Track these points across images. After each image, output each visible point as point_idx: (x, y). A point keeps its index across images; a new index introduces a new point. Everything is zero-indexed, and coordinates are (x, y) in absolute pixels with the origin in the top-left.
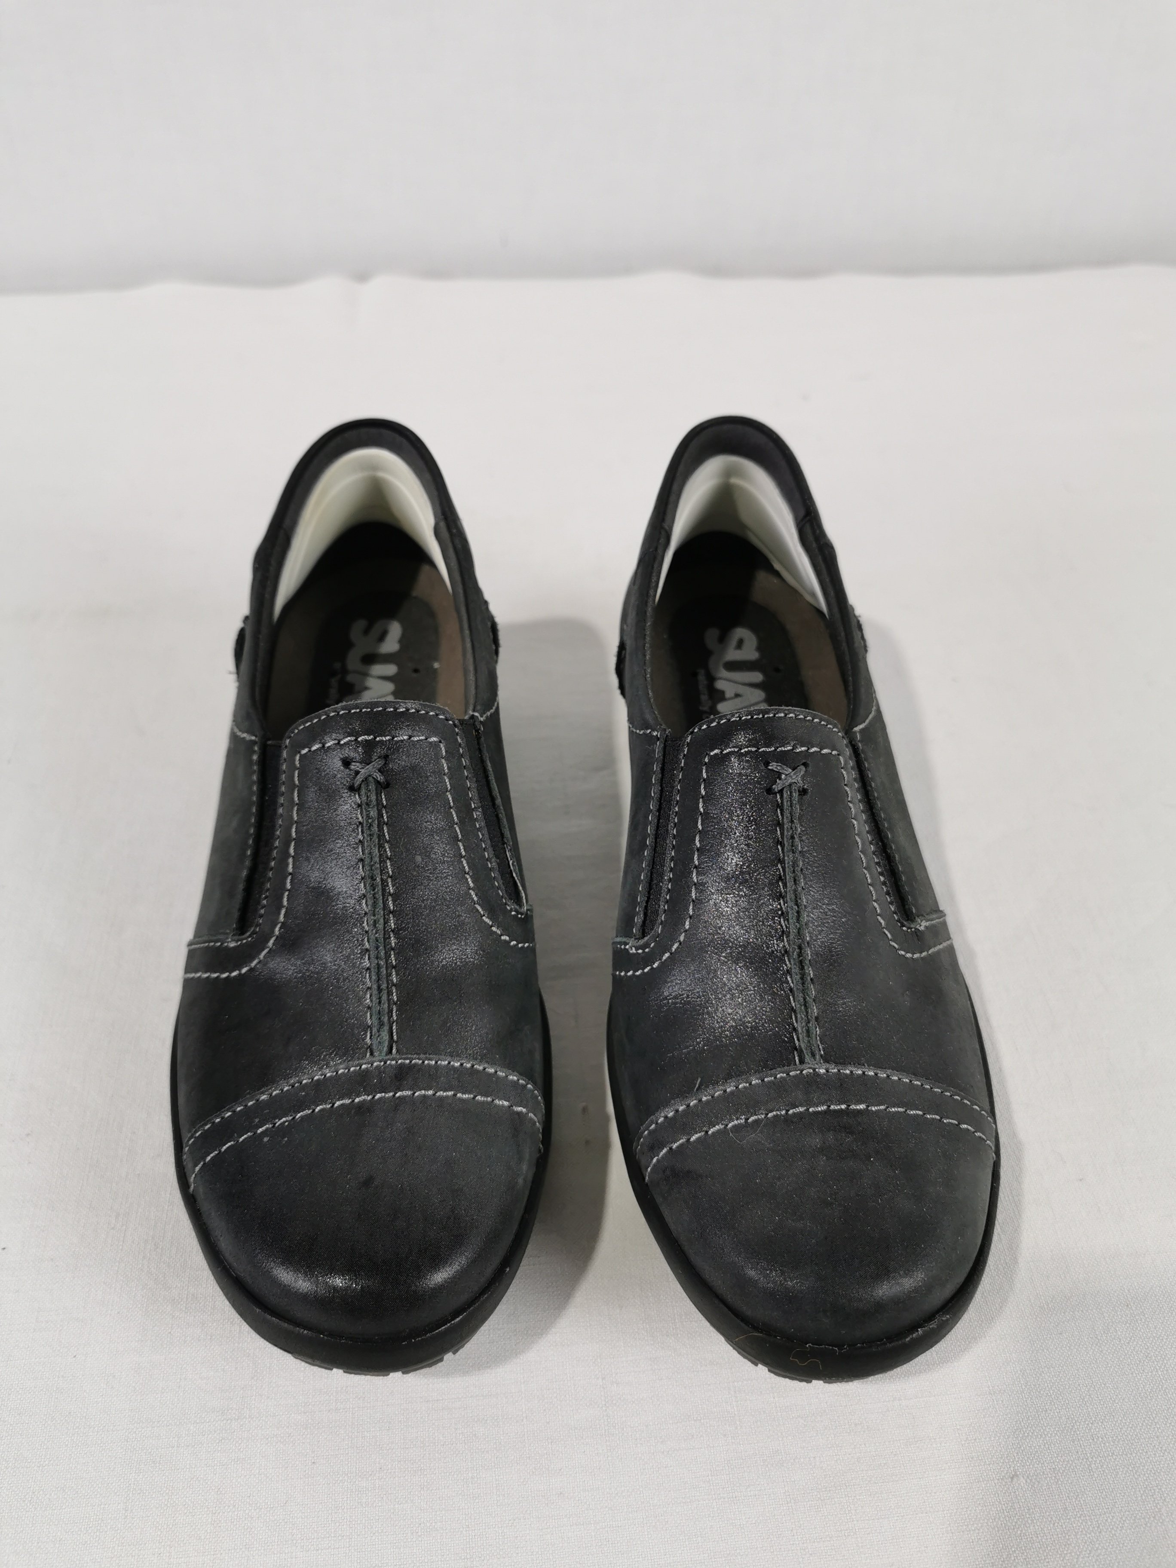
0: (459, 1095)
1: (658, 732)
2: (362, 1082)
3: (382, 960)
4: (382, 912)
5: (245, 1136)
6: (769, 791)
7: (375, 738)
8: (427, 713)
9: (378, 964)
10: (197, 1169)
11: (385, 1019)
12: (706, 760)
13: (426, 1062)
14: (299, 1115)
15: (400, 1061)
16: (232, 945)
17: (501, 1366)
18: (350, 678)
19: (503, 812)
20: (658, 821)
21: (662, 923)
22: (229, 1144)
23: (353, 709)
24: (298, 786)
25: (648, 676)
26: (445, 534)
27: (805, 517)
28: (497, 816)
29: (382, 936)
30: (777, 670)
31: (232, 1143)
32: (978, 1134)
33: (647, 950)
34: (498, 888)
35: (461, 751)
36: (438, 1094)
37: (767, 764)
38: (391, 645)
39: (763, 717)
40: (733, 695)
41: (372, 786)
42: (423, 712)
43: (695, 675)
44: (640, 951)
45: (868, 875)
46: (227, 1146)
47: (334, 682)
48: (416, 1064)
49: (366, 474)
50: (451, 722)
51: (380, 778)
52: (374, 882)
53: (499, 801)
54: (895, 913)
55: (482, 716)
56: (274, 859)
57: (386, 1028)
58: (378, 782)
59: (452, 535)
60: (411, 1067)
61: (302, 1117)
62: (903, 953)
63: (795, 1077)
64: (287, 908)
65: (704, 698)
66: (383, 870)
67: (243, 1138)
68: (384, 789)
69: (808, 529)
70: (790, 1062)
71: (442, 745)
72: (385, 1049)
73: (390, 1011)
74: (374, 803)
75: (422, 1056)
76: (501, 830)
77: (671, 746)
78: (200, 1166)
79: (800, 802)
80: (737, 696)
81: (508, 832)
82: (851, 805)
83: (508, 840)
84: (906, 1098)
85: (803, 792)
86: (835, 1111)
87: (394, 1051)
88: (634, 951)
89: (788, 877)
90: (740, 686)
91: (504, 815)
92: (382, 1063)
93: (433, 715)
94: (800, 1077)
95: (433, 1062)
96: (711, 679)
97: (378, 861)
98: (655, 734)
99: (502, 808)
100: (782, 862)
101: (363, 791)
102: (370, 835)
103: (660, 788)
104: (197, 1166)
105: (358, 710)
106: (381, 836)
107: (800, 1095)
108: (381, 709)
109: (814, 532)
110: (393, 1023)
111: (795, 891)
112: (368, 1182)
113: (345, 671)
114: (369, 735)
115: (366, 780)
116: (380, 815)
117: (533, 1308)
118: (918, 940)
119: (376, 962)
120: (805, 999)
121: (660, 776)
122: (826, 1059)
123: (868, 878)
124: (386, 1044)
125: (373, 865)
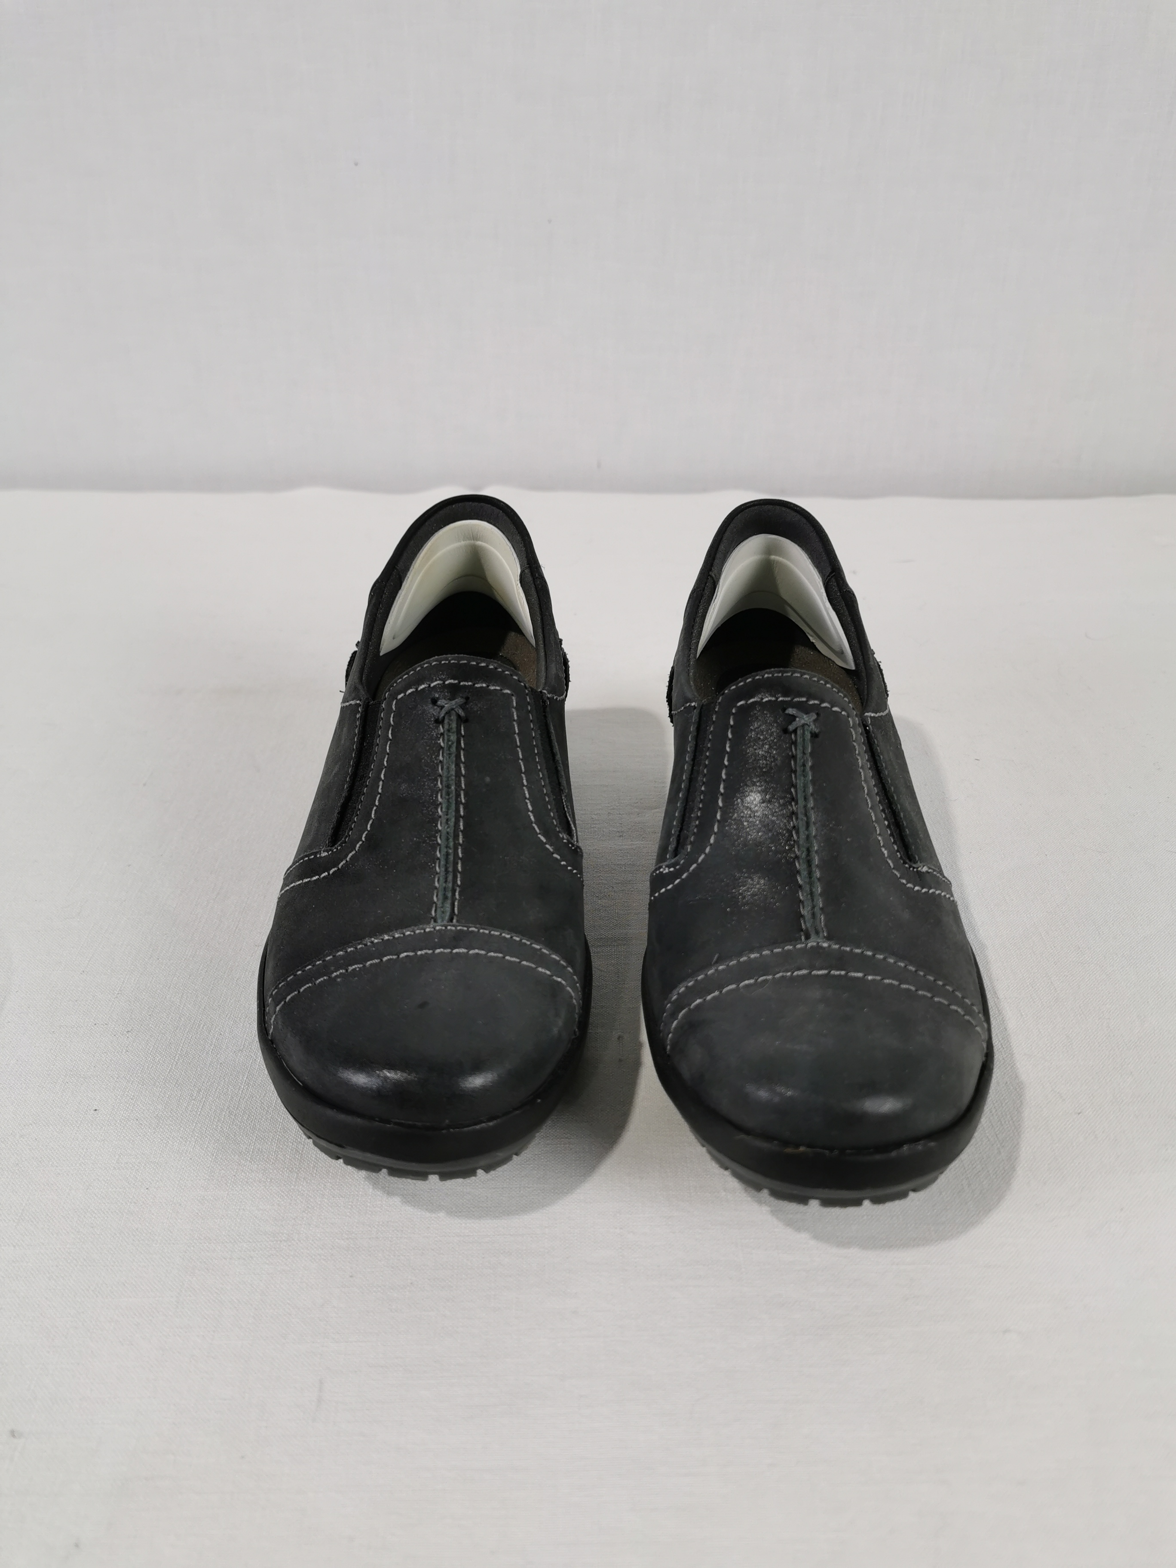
0: (508, 958)
1: (696, 702)
2: (427, 940)
3: (450, 849)
4: (454, 814)
5: (322, 979)
6: (785, 731)
7: (459, 683)
8: (503, 671)
9: (447, 852)
10: (278, 1008)
11: (449, 895)
12: (734, 711)
13: (481, 931)
14: (369, 963)
15: (459, 928)
16: (324, 854)
17: (528, 1214)
19: (561, 765)
20: (692, 768)
21: (691, 843)
22: (308, 985)
23: (443, 661)
24: (392, 726)
25: (691, 674)
26: (529, 578)
27: (831, 573)
28: (556, 768)
29: (452, 831)
31: (310, 985)
32: (967, 1017)
33: (678, 867)
34: (553, 818)
35: (529, 708)
36: (489, 954)
37: (784, 710)
39: (782, 675)
41: (454, 717)
42: (500, 670)
44: (672, 869)
45: (872, 814)
46: (305, 987)
48: (473, 931)
49: (468, 542)
50: (522, 684)
51: (461, 713)
52: (450, 790)
53: (558, 757)
54: (898, 851)
55: (548, 694)
56: (367, 786)
57: (449, 901)
58: (459, 716)
59: (534, 579)
60: (468, 933)
61: (371, 965)
62: (904, 881)
63: (801, 949)
64: (374, 820)
66: (458, 784)
67: (320, 980)
68: (464, 723)
69: (833, 583)
70: (798, 940)
71: (514, 698)
72: (447, 918)
73: (454, 891)
74: (455, 730)
75: (478, 926)
76: (559, 780)
77: (704, 713)
78: (280, 1005)
79: (812, 742)
81: (565, 782)
82: (855, 744)
83: (564, 788)
84: (901, 976)
85: (814, 735)
86: (834, 976)
87: (455, 920)
88: (667, 870)
89: (799, 796)
91: (562, 768)
92: (444, 928)
93: (508, 674)
94: (804, 950)
95: (487, 932)
97: (454, 774)
98: (693, 704)
99: (560, 762)
100: (795, 786)
101: (446, 721)
102: (449, 754)
103: (695, 743)
104: (278, 1005)
105: (447, 662)
106: (458, 756)
107: (804, 962)
108: (465, 662)
109: (838, 585)
110: (455, 901)
111: (805, 806)
112: (423, 1005)
114: (454, 679)
115: (448, 713)
116: (459, 742)
117: (561, 1174)
118: (920, 878)
119: (446, 850)
120: (811, 890)
121: (696, 734)
122: (828, 938)
123: (873, 816)
124: (448, 914)
125: (450, 777)
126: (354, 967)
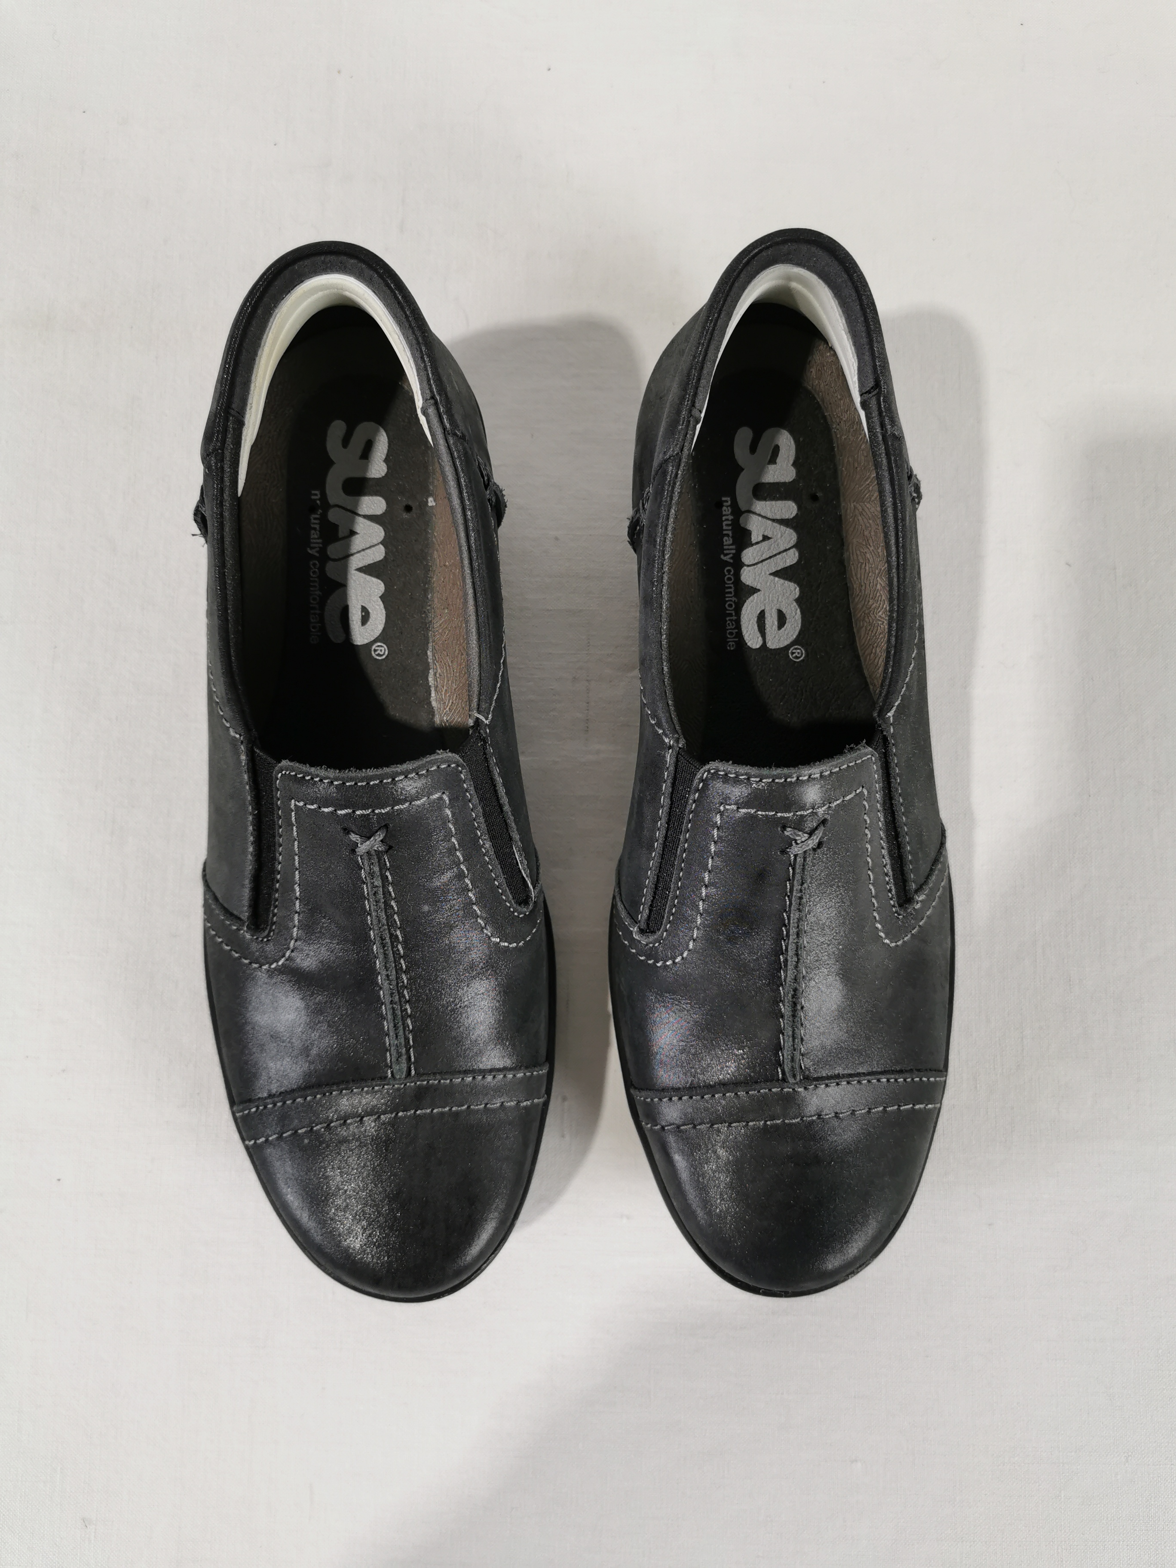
4: (393, 965)
7: (374, 811)
9: (393, 1009)
13: (442, 1081)
15: (418, 1083)
18: (333, 516)
20: (667, 832)
30: (814, 498)
36: (454, 1109)
38: (378, 468)
40: (761, 538)
43: (720, 505)
47: (314, 520)
48: (432, 1085)
51: (382, 847)
55: (486, 719)
60: (428, 1088)
63: (776, 1094)
65: (727, 541)
66: (391, 927)
68: (387, 852)
71: (445, 797)
75: (438, 1076)
80: (766, 538)
87: (413, 1072)
90: (770, 522)
92: (402, 1086)
93: (435, 769)
95: (448, 1081)
96: (738, 513)
101: (366, 862)
107: (778, 1110)
110: (410, 1049)
113: (326, 506)
121: (670, 790)
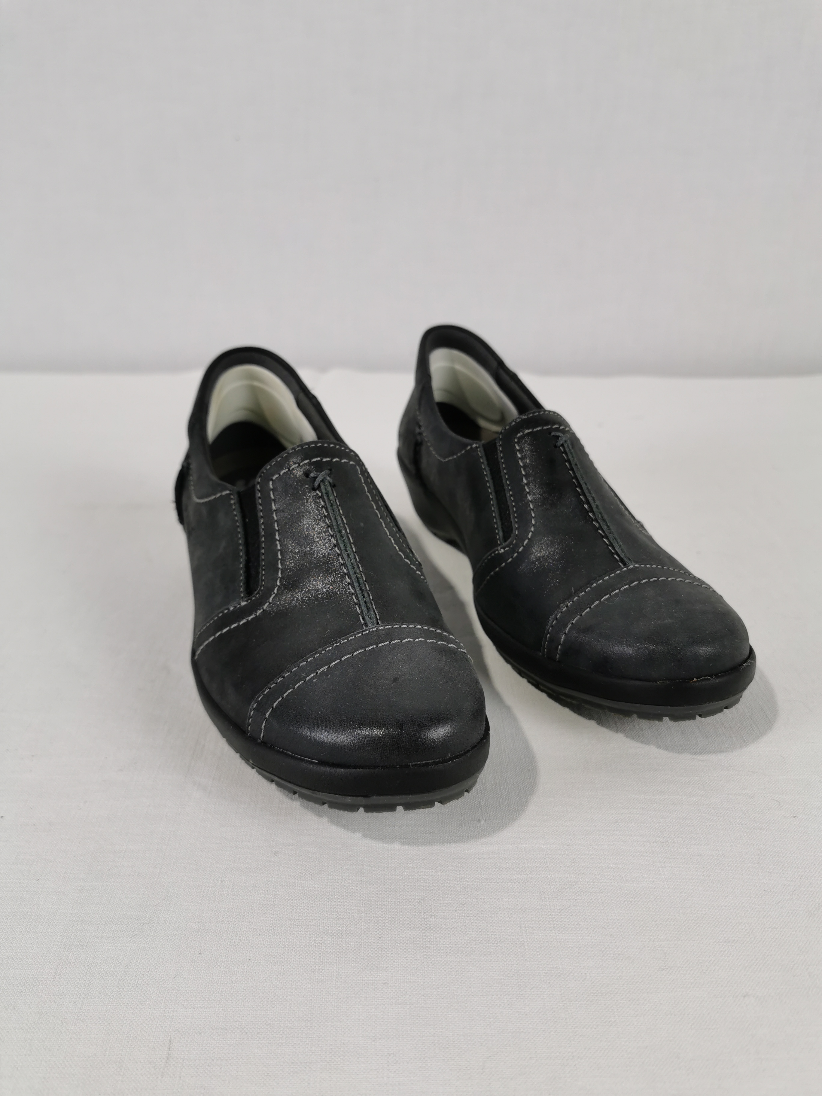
0: (417, 640)
1: (476, 444)
2: (367, 640)
5: (299, 684)
6: (555, 446)
7: (322, 459)
8: (345, 449)
11: (370, 606)
12: (516, 440)
13: (402, 626)
15: (386, 627)
16: (244, 604)
21: (516, 529)
22: (288, 692)
24: (274, 500)
29: (355, 562)
31: (290, 690)
33: (511, 546)
37: (550, 434)
41: (327, 484)
44: (507, 549)
51: (330, 480)
52: (342, 534)
56: (264, 548)
57: (372, 610)
61: (334, 665)
63: (626, 571)
66: (345, 528)
68: (333, 487)
71: (357, 467)
72: (375, 621)
73: (371, 603)
74: (331, 492)
75: (398, 624)
78: (269, 712)
87: (380, 623)
89: (581, 483)
92: (376, 629)
93: (348, 451)
97: (341, 523)
98: (474, 446)
100: (575, 478)
101: (322, 487)
102: (333, 509)
103: (489, 468)
104: (266, 713)
108: (321, 444)
111: (587, 488)
112: (395, 680)
114: (318, 458)
115: (323, 480)
116: (336, 501)
119: (355, 576)
120: (614, 536)
122: (636, 562)
125: (339, 525)
126: (321, 670)
